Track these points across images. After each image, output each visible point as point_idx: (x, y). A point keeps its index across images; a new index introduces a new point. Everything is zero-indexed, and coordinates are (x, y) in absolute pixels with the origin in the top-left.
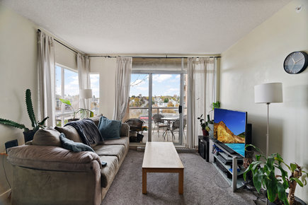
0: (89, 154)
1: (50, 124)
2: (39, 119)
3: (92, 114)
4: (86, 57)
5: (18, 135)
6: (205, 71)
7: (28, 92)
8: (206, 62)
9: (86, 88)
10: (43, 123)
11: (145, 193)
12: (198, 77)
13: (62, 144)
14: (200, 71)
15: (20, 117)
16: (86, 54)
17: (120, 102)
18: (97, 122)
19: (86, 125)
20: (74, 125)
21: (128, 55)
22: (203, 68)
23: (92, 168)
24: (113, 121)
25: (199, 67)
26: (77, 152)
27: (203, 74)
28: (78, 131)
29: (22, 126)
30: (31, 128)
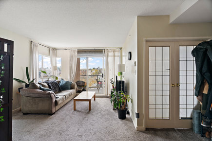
0: (50, 92)
1: (36, 81)
2: (31, 79)
3: (57, 78)
4: (55, 49)
5: (23, 86)
6: (114, 56)
7: (27, 68)
8: (114, 52)
9: (54, 65)
10: (33, 81)
11: (75, 110)
12: (110, 59)
13: (40, 89)
14: (111, 56)
15: (24, 79)
16: (54, 48)
17: (71, 72)
18: (59, 82)
19: (52, 83)
20: (47, 82)
21: (75, 48)
22: (113, 55)
23: (50, 96)
24: (67, 82)
25: (111, 54)
26: (45, 91)
27: (113, 58)
28: (48, 85)
29: (25, 82)
30: (28, 83)
